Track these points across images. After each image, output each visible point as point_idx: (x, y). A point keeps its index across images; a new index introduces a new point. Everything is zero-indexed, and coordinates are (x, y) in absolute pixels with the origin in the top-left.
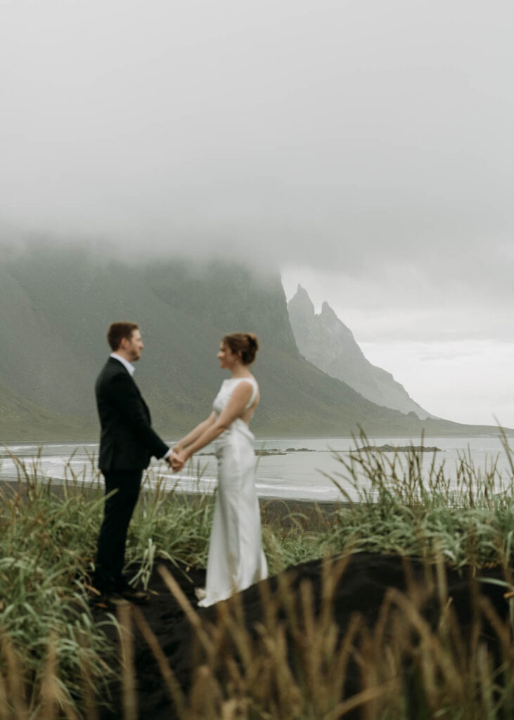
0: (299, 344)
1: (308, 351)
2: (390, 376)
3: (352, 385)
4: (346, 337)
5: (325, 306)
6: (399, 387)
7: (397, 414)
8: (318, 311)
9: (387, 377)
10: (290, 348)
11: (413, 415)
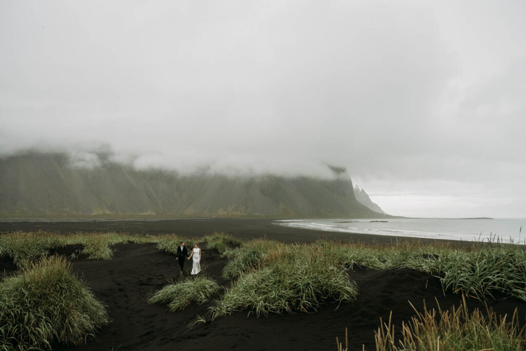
0: (356, 198)
1: (358, 199)
2: (377, 205)
3: (368, 206)
4: (367, 196)
5: (362, 189)
6: (379, 208)
7: (378, 214)
8: (361, 190)
9: (376, 205)
10: (354, 199)
11: (382, 214)
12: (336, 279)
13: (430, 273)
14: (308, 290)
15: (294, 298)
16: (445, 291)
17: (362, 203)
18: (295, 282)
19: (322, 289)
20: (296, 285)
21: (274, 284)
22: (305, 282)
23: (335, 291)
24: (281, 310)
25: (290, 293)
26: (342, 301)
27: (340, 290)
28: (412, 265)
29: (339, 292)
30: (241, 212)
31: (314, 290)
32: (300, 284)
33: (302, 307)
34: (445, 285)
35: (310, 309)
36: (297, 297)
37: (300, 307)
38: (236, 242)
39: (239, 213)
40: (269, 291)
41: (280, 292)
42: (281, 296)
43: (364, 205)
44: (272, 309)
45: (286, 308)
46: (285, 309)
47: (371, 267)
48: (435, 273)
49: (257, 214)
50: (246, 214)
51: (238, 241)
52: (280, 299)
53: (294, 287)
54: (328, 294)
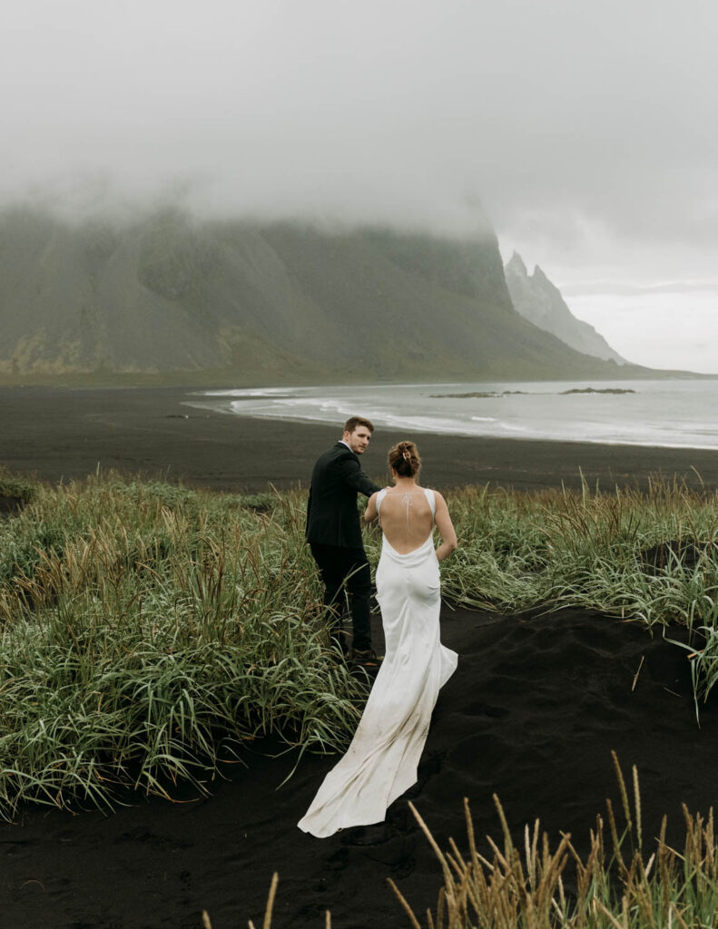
0: (514, 302)
1: (521, 307)
3: (559, 335)
4: (554, 293)
5: (537, 268)
6: (600, 338)
7: (598, 361)
8: (531, 272)
9: (589, 329)
10: (506, 305)
11: (612, 361)
12: (290, 663)
13: (658, 626)
14: (178, 707)
15: (125, 742)
16: (701, 701)
17: (536, 322)
18: (129, 677)
19: (234, 701)
20: (129, 691)
21: (52, 684)
22: (168, 677)
23: (287, 710)
24: (67, 792)
25: (106, 722)
26: (308, 747)
27: (303, 706)
28: (601, 597)
29: (302, 714)
30: (66, 361)
31: (198, 707)
32: (148, 684)
33: (152, 780)
34: (703, 675)
35: (181, 788)
36: (133, 739)
37: (145, 779)
38: (12, 487)
39: (59, 367)
40: (31, 714)
41: (66, 721)
42: (68, 738)
43: (543, 327)
44: (33, 791)
45: (86, 784)
46: (81, 789)
47: (467, 600)
48: (676, 627)
49: (130, 369)
50: (87, 371)
51: (23, 484)
52: (65, 751)
53: (125, 699)
54: (260, 722)
